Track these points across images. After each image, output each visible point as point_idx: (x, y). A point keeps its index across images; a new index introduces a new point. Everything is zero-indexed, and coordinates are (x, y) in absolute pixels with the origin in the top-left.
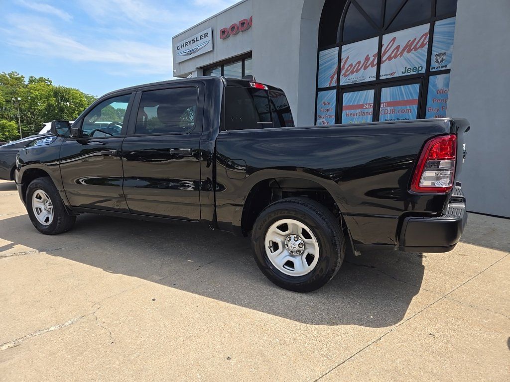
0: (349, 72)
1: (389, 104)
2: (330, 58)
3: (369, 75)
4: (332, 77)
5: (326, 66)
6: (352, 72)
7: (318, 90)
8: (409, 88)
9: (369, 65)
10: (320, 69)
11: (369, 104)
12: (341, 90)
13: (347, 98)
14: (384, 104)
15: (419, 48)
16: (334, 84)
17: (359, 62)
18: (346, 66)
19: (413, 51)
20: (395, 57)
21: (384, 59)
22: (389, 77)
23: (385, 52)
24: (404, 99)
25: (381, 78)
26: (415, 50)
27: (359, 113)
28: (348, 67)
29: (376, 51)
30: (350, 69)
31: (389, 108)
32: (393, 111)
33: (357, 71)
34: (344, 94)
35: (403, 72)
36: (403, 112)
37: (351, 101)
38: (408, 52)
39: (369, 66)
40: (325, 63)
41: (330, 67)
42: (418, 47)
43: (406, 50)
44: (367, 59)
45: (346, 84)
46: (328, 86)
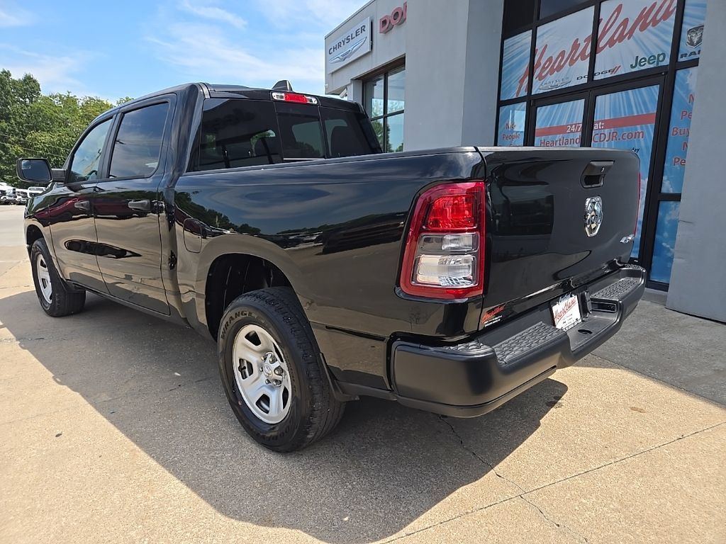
0: (546, 71)
1: (608, 124)
2: (519, 50)
3: (576, 74)
4: (522, 81)
5: (512, 64)
6: (551, 72)
7: (501, 104)
8: (641, 94)
9: (578, 57)
10: (505, 69)
11: (576, 125)
12: (534, 103)
13: (542, 115)
14: (600, 124)
15: (660, 19)
16: (523, 93)
17: (563, 53)
18: (543, 62)
19: (650, 27)
20: (621, 39)
21: (601, 44)
22: (608, 75)
23: (604, 33)
24: (633, 113)
25: (596, 78)
26: (653, 26)
27: (560, 140)
28: (545, 64)
29: (590, 32)
31: (606, 131)
32: (613, 136)
33: (560, 68)
34: (538, 109)
35: (632, 65)
36: (631, 136)
37: (548, 122)
38: (642, 29)
39: (577, 59)
40: (512, 58)
41: (520, 63)
42: (658, 18)
43: (639, 27)
44: (576, 45)
45: (541, 91)
46: (515, 97)
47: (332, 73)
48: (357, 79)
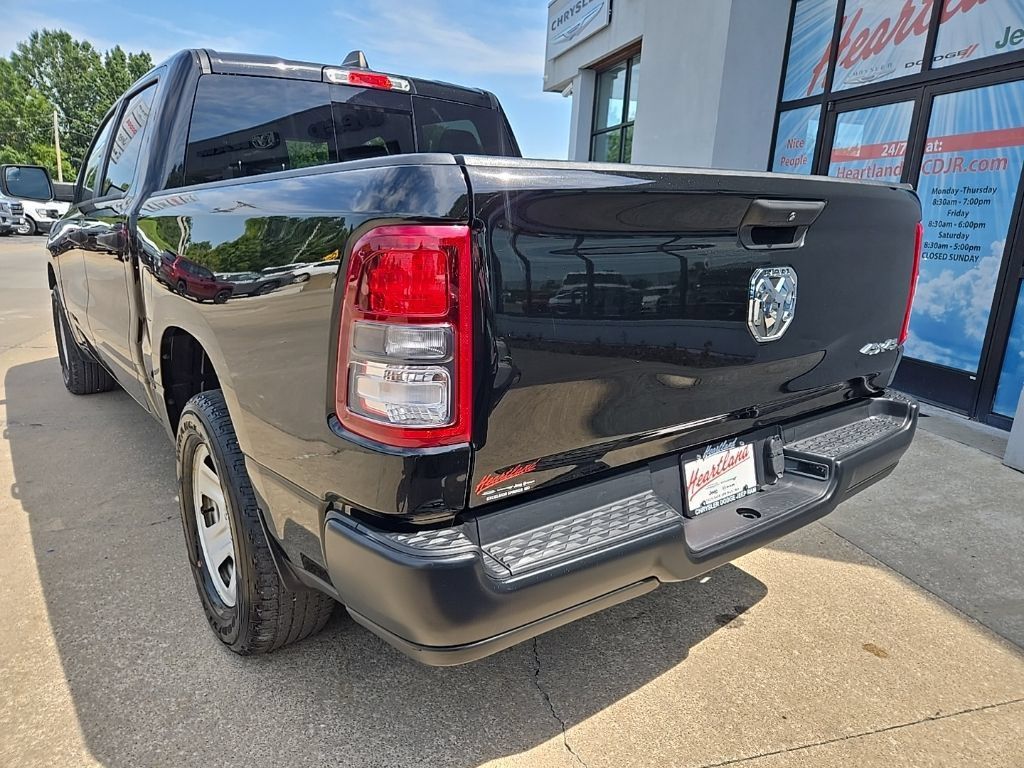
0: (858, 53)
1: (950, 143)
2: (818, 18)
3: (904, 59)
4: (817, 71)
5: (804, 42)
6: (865, 55)
7: (783, 107)
8: (1009, 96)
9: (911, 27)
10: (795, 50)
11: (897, 144)
12: (834, 105)
13: (845, 127)
14: (937, 143)
16: (819, 90)
17: (886, 23)
18: (854, 37)
21: (950, 7)
22: (957, 60)
24: (992, 126)
25: (937, 65)
27: (869, 169)
28: (858, 39)
30: (861, 45)
31: (946, 156)
32: (955, 165)
33: (879, 47)
34: (840, 116)
35: (998, 43)
36: (984, 165)
37: (852, 137)
39: (908, 32)
40: (806, 32)
41: (818, 40)
44: (907, 12)
45: (847, 87)
46: (805, 96)
47: (555, 59)
48: (589, 68)
